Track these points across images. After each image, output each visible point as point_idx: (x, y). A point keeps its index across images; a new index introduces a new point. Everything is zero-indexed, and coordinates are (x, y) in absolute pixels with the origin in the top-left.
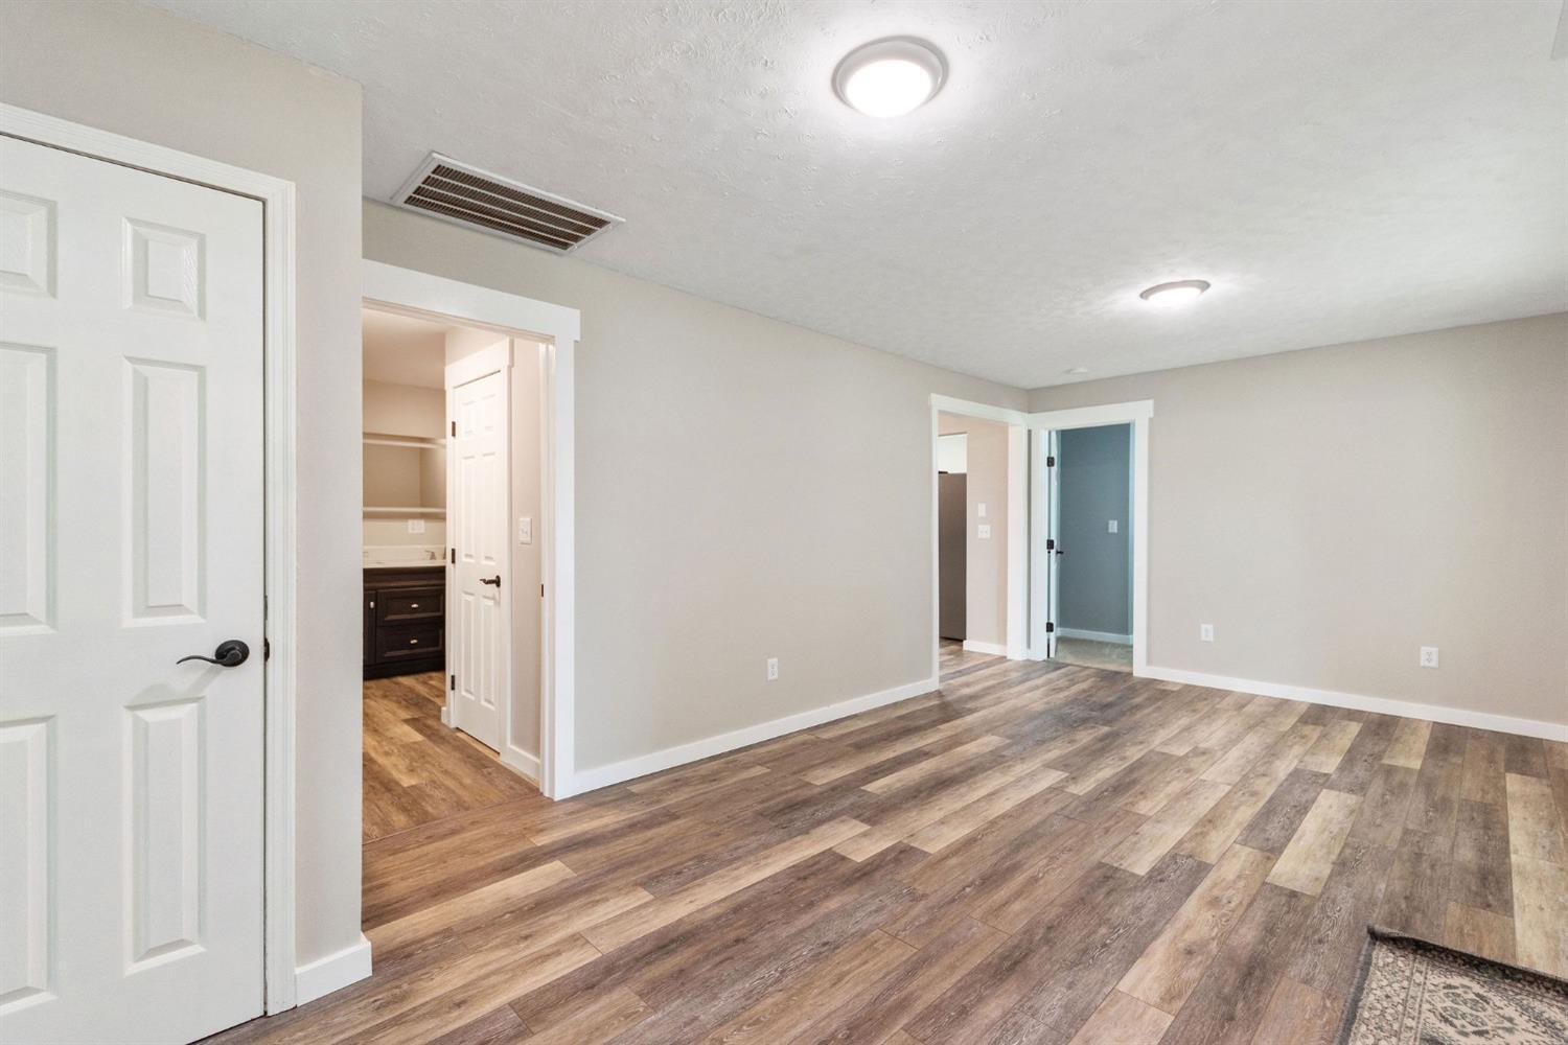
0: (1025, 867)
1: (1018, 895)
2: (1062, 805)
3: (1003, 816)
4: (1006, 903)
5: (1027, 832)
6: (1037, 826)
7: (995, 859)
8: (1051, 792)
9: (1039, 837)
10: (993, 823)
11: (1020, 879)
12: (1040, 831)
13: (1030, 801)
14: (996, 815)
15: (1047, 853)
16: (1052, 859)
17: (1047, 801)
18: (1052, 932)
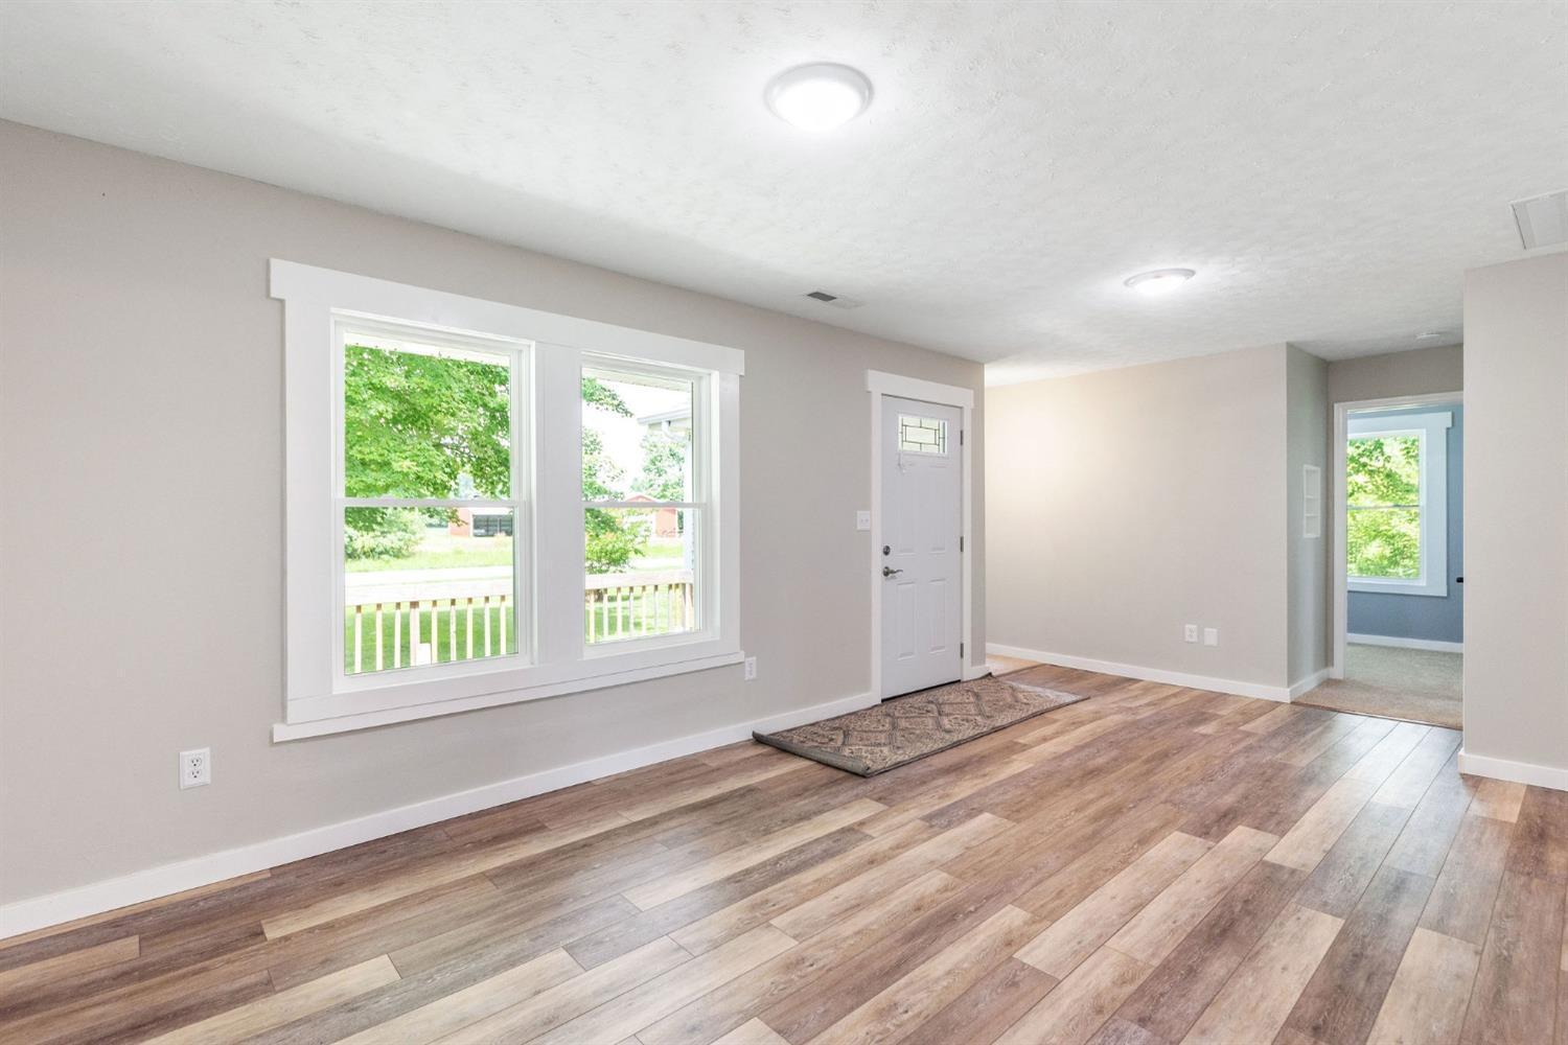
0: (1086, 819)
1: (1091, 802)
2: (1040, 888)
3: (1115, 871)
4: (1098, 799)
5: (1085, 852)
6: (1074, 858)
7: (1114, 827)
8: (1052, 912)
9: (1074, 847)
10: (1125, 863)
11: (1091, 811)
12: (1071, 853)
13: (1081, 897)
14: (1122, 873)
15: (1066, 830)
16: (1061, 827)
17: (1060, 894)
18: (1069, 783)
